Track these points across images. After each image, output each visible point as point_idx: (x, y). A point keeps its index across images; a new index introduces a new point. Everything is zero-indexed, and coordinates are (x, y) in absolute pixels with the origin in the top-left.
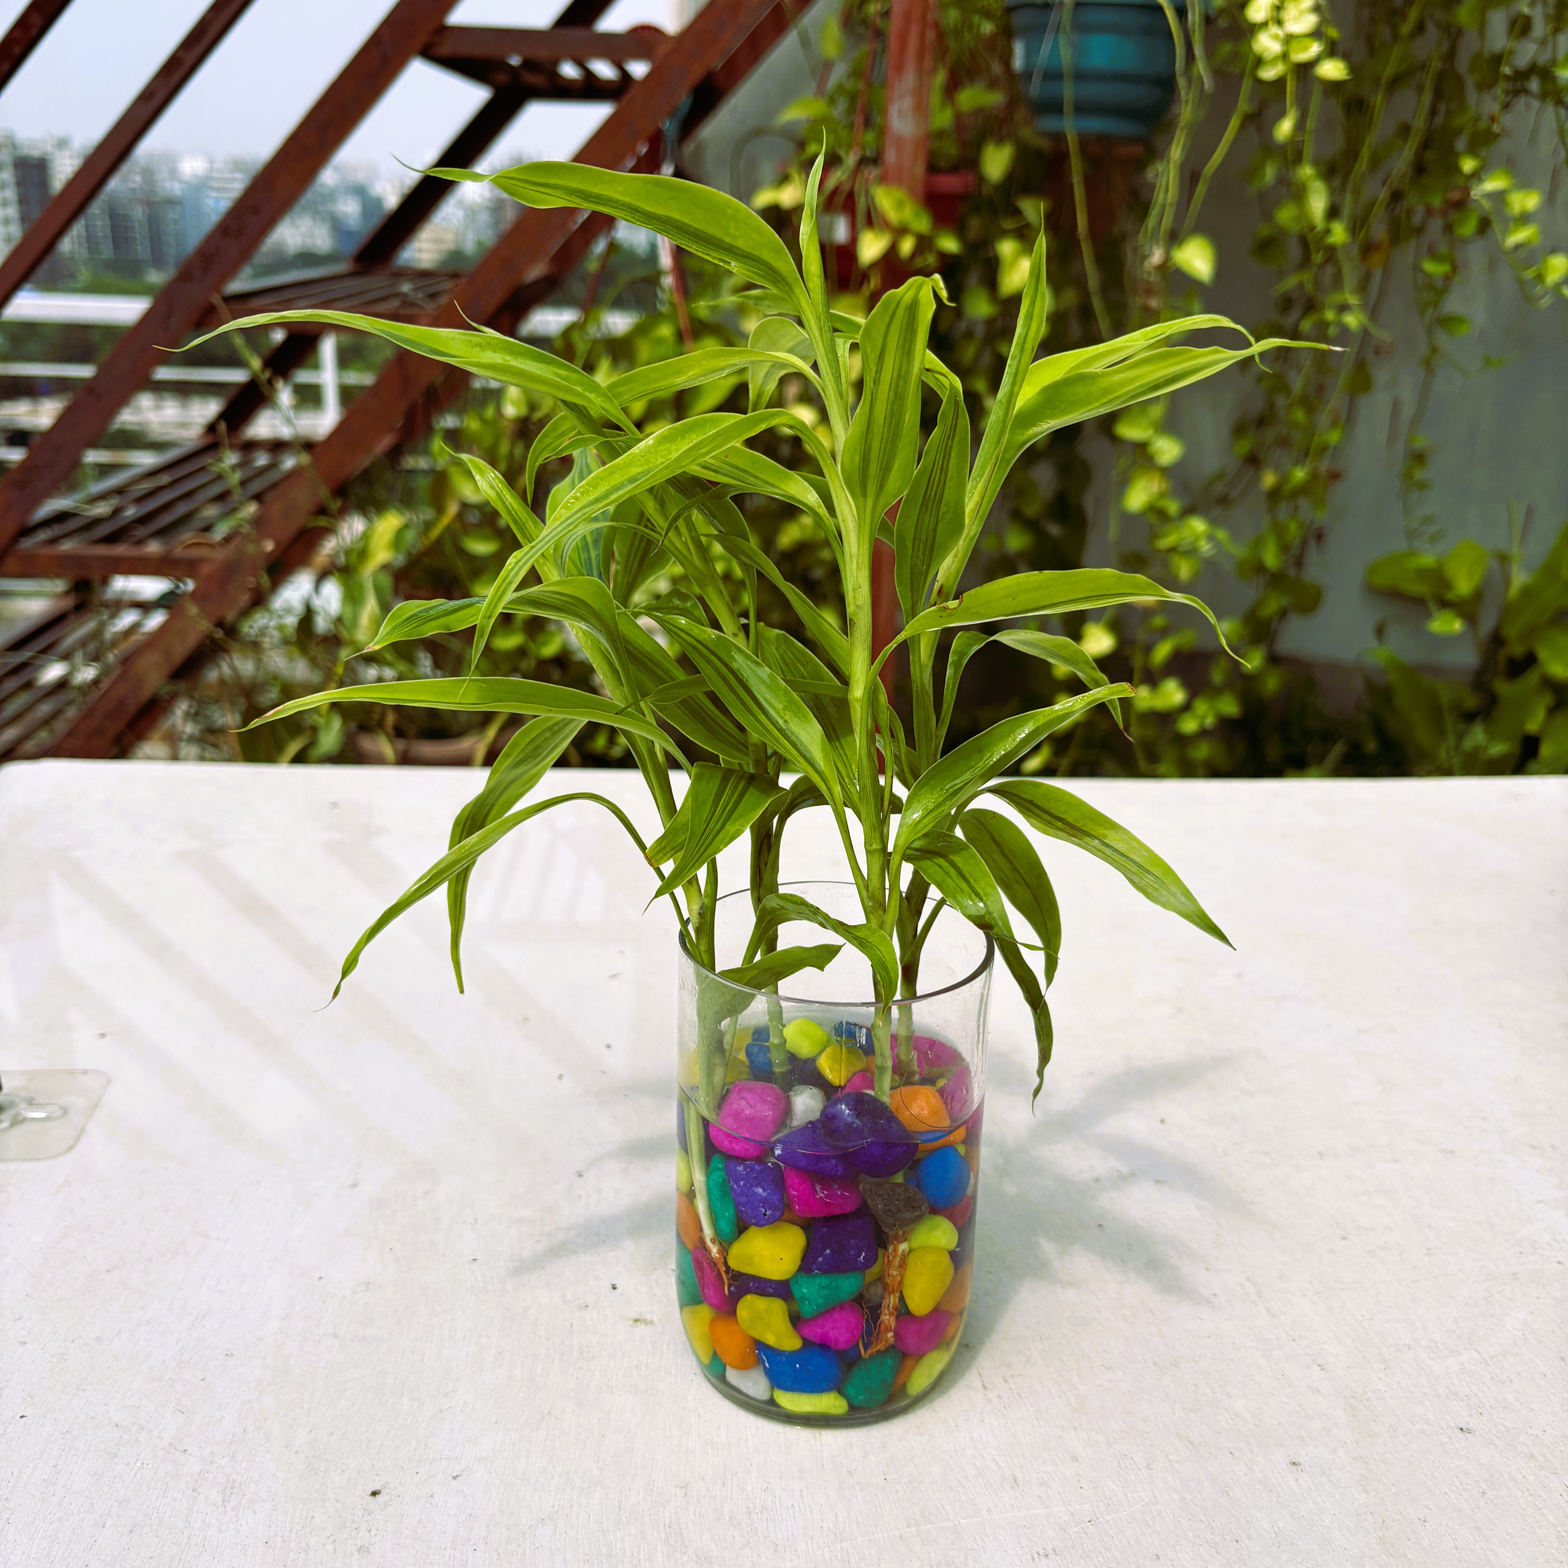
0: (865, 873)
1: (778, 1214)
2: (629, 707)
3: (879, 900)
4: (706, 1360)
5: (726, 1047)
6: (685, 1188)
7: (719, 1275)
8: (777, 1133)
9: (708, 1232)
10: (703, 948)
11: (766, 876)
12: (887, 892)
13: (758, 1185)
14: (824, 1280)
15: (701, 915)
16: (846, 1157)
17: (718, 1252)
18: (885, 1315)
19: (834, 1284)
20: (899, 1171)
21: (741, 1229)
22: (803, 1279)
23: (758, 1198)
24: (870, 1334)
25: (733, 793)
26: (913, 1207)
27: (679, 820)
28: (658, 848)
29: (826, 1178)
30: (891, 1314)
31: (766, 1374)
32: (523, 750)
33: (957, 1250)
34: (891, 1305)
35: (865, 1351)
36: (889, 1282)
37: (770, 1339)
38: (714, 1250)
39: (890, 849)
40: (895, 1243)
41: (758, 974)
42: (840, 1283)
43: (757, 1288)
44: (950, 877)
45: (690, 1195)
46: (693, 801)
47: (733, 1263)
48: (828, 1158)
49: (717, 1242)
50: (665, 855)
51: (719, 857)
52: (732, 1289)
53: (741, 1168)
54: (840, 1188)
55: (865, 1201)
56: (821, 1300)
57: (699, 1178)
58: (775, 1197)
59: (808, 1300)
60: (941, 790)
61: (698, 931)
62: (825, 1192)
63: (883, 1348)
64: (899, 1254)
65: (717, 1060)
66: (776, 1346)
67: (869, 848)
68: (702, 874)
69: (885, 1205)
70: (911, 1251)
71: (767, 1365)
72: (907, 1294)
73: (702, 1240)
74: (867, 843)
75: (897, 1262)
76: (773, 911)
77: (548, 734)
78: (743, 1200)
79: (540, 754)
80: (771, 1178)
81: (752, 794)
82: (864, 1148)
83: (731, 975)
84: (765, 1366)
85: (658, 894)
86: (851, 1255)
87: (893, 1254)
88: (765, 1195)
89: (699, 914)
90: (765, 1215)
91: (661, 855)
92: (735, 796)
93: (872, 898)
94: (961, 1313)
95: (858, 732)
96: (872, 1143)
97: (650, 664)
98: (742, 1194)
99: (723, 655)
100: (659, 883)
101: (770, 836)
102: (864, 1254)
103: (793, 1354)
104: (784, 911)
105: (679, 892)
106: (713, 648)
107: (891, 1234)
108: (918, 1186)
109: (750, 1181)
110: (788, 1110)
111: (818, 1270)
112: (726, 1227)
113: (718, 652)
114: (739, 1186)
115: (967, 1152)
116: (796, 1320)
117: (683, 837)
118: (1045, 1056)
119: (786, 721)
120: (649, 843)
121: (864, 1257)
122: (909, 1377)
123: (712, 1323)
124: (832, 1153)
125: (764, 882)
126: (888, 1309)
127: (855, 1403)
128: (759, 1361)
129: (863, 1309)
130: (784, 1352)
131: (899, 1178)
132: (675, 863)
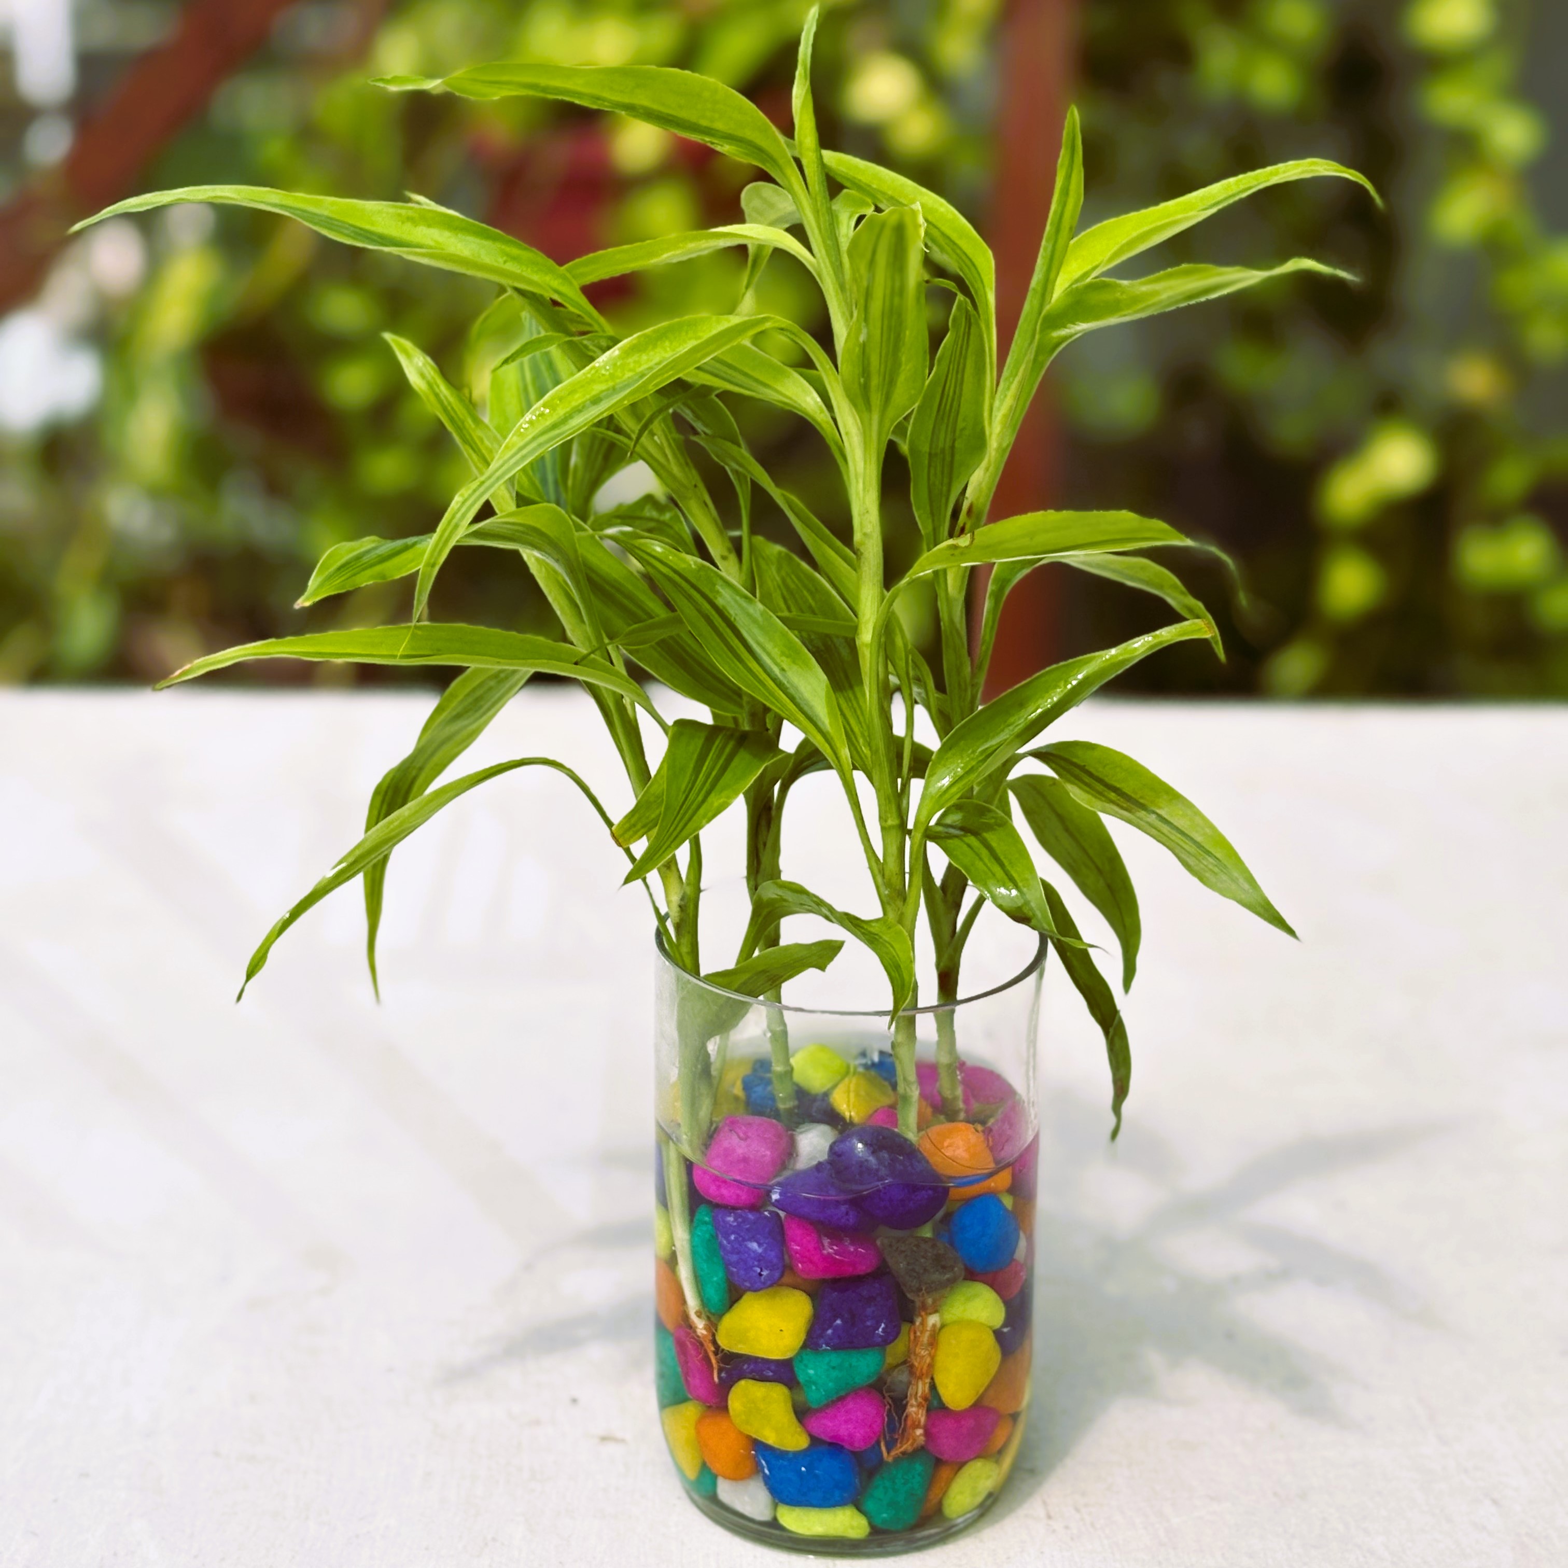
0: (880, 854)
1: (777, 1274)
2: (593, 652)
3: (898, 888)
4: (692, 1474)
5: (714, 1072)
6: (664, 1253)
7: (707, 1359)
8: (775, 1177)
9: (692, 1303)
10: (685, 949)
11: (765, 858)
12: (907, 876)
13: (753, 1239)
14: (834, 1358)
15: (682, 908)
16: (857, 1202)
17: (705, 1328)
18: (912, 1406)
19: (847, 1364)
20: (925, 1222)
21: (733, 1295)
22: (809, 1357)
23: (752, 1255)
24: (892, 1429)
25: (718, 757)
26: (944, 1267)
27: (652, 791)
28: (627, 825)
29: (836, 1232)
30: (919, 1405)
31: (766, 1483)
32: (462, 701)
33: (1005, 1330)
34: (919, 1394)
35: (888, 1452)
36: (916, 1364)
37: (770, 1438)
38: (700, 1325)
39: (910, 826)
40: (923, 1313)
41: (749, 979)
42: (854, 1361)
43: (752, 1371)
44: (981, 859)
45: (672, 1261)
46: (668, 769)
47: (724, 1342)
48: (837, 1203)
49: (703, 1316)
50: (636, 833)
51: (703, 834)
52: (723, 1375)
53: (730, 1219)
54: (852, 1243)
55: (884, 1261)
56: (831, 1385)
57: (681, 1235)
58: (773, 1254)
59: (815, 1383)
60: (973, 752)
61: (678, 927)
62: (835, 1248)
63: (910, 1449)
64: (929, 1329)
65: (704, 1090)
66: (776, 1446)
67: (884, 824)
68: (683, 854)
69: (908, 1264)
70: (943, 1326)
71: (767, 1471)
72: (940, 1379)
73: (686, 1317)
74: (882, 819)
75: (925, 1338)
76: (771, 902)
77: (492, 683)
78: (734, 1258)
79: (481, 707)
80: (767, 1230)
81: (743, 757)
82: (879, 1191)
83: (720, 980)
84: (764, 1472)
85: (628, 880)
86: (868, 1327)
87: (921, 1328)
88: (760, 1250)
89: (680, 906)
90: (760, 1275)
91: (631, 833)
92: (721, 762)
93: (888, 885)
94: (1015, 1417)
95: (868, 683)
96: (890, 1185)
97: (619, 597)
98: (734, 1251)
99: (706, 591)
100: (629, 866)
101: (770, 809)
102: (883, 1325)
103: (797, 1454)
104: (785, 904)
105: (653, 876)
106: (693, 580)
107: (918, 1304)
108: (952, 1244)
109: (742, 1234)
110: (790, 1150)
111: (827, 1345)
112: (715, 1295)
113: (699, 585)
114: (729, 1242)
115: (1015, 1204)
116: (802, 1413)
117: (657, 812)
118: (1121, 1088)
119: (783, 670)
120: (616, 818)
121: (883, 1329)
122: (945, 1493)
123: (700, 1422)
124: (842, 1197)
125: (762, 866)
126: (916, 1399)
127: (878, 1522)
128: (758, 1469)
129: (884, 1398)
130: (787, 1452)
131: (927, 1232)
132: (648, 840)
